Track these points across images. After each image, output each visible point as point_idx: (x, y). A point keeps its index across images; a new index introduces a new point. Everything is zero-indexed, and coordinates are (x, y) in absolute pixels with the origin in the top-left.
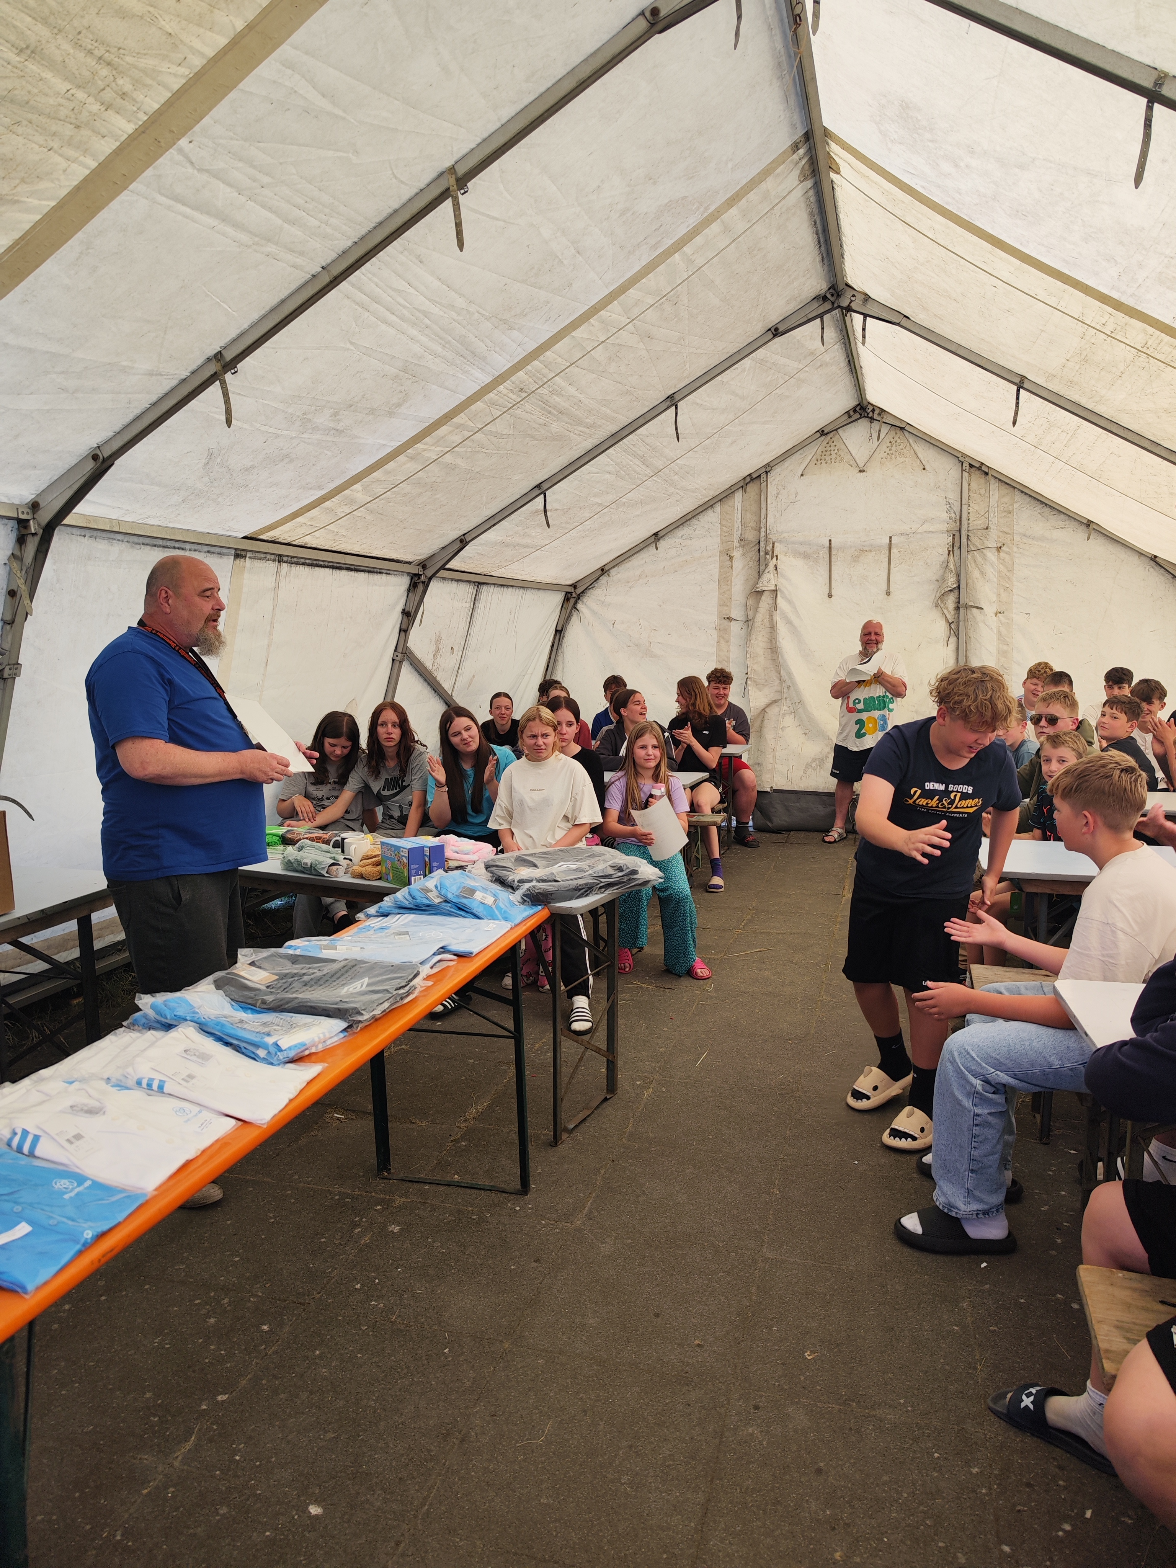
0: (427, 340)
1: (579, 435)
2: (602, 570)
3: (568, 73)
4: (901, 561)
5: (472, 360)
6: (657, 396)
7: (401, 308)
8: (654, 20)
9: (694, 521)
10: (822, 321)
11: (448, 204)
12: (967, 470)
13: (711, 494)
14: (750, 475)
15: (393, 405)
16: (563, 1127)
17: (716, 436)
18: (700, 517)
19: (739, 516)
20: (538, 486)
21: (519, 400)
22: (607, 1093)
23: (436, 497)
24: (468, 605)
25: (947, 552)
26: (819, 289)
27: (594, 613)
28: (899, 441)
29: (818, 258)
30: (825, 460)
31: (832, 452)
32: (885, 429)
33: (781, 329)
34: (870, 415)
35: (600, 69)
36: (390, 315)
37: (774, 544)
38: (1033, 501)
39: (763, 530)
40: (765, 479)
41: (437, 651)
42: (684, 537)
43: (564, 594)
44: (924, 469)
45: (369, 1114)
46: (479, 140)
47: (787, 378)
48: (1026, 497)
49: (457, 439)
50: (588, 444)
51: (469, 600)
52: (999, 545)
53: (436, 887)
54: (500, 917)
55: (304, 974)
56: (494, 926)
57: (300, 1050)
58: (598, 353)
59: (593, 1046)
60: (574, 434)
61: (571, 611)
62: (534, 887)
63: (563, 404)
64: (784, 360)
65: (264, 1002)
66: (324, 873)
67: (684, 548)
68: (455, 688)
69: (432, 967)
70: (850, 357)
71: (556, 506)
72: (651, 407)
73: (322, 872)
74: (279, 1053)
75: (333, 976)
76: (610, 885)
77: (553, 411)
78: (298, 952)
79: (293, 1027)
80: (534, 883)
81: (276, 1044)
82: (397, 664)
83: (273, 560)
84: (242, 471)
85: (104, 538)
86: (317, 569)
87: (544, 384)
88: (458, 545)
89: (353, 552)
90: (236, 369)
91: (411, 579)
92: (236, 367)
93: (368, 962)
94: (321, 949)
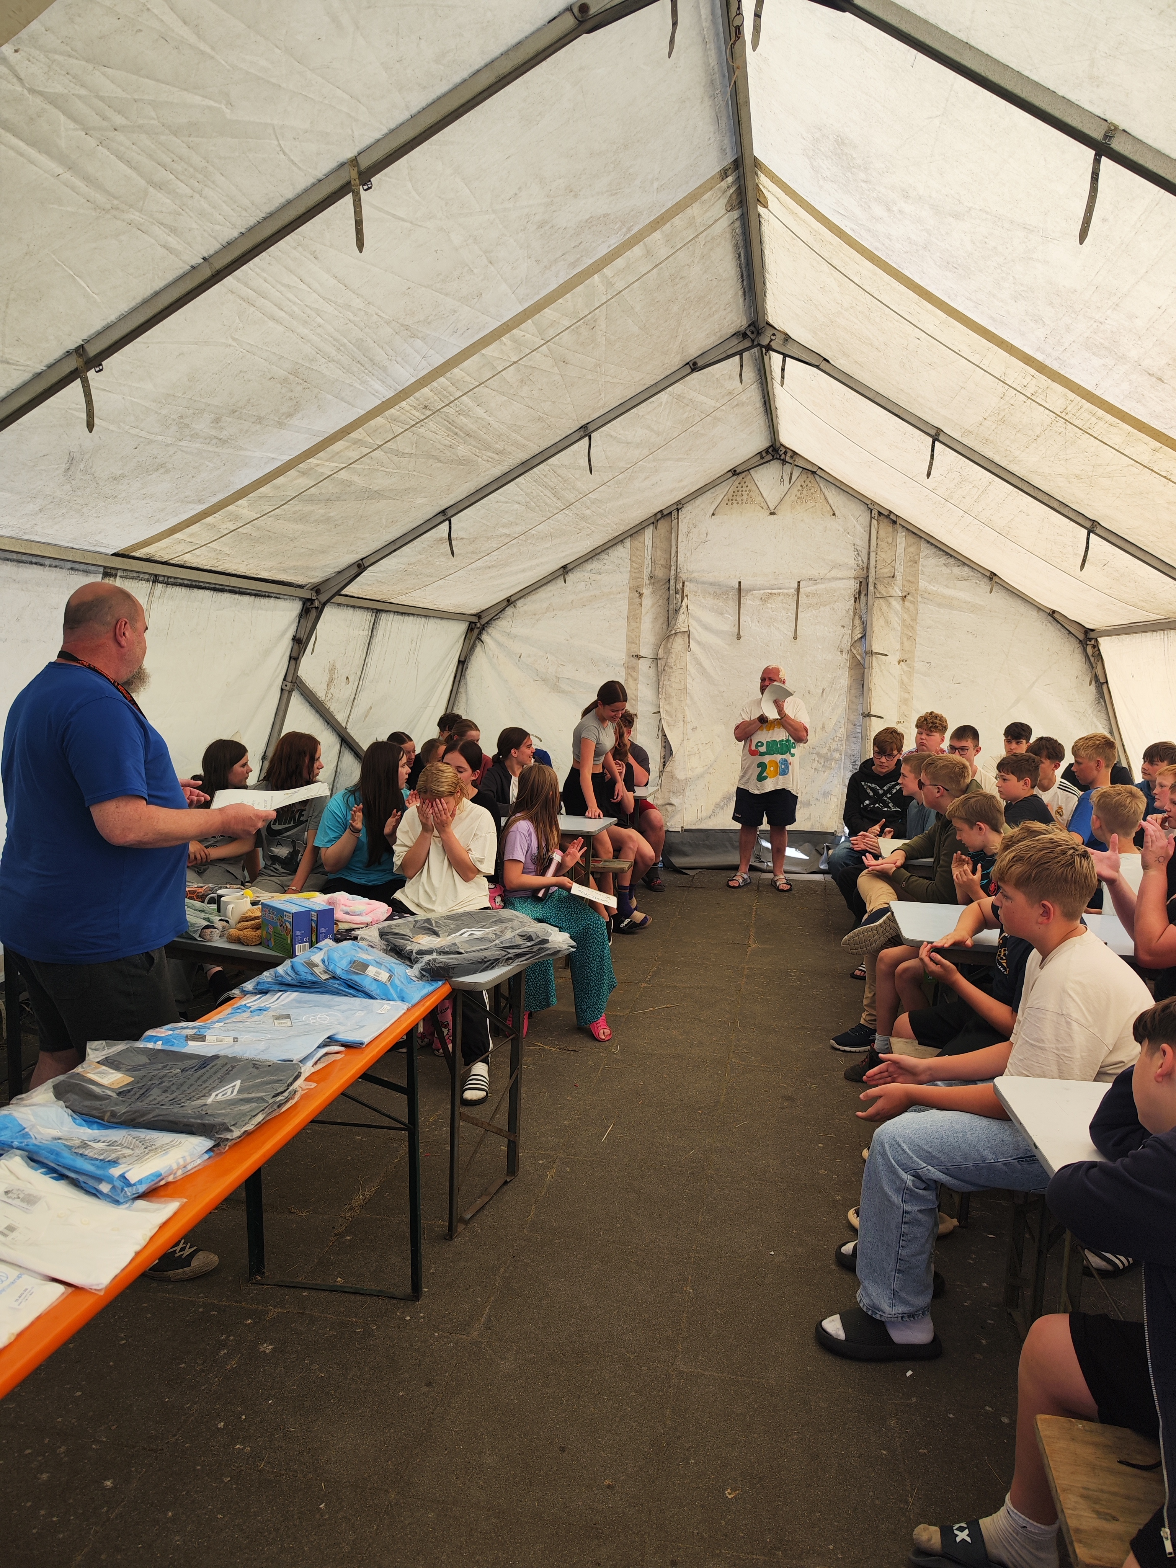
1: (488, 461)
2: (508, 601)
3: (486, 66)
4: (809, 606)
5: (371, 370)
6: (570, 425)
8: (582, 17)
9: (604, 556)
10: (741, 358)
11: (348, 200)
12: (876, 518)
13: (622, 529)
14: (661, 511)
15: (283, 415)
16: (459, 1216)
17: (630, 471)
18: (610, 551)
19: (650, 553)
20: (444, 512)
21: (423, 417)
22: (507, 1175)
24: (365, 634)
25: (853, 599)
26: (739, 325)
28: (810, 485)
29: (740, 293)
30: (736, 500)
31: (744, 493)
32: (796, 472)
33: (700, 363)
34: (783, 457)
36: (278, 311)
37: (683, 583)
38: (938, 552)
39: (673, 568)
40: (676, 517)
41: (331, 680)
42: (593, 571)
43: (467, 623)
44: (834, 514)
46: (387, 131)
47: (703, 416)
48: (931, 547)
49: (354, 455)
50: (497, 471)
51: (366, 628)
52: (904, 594)
53: (323, 961)
54: (395, 996)
55: (165, 1076)
56: (389, 1008)
57: (153, 1183)
58: (510, 375)
59: (494, 1127)
60: (483, 460)
61: (474, 642)
62: (434, 960)
63: (472, 426)
64: (701, 398)
65: (113, 1114)
66: (197, 936)
67: (593, 583)
68: (350, 720)
69: (316, 1063)
70: (766, 397)
71: (462, 534)
72: (564, 436)
73: (194, 935)
74: (126, 1189)
75: (198, 1079)
76: (518, 956)
77: (459, 432)
78: (159, 1045)
79: (147, 1151)
80: (434, 956)
81: (123, 1177)
82: (286, 694)
83: (147, 580)
84: (110, 480)
86: (195, 590)
87: (450, 403)
88: (355, 570)
89: (238, 574)
90: (101, 367)
91: (304, 604)
92: (101, 365)
93: (241, 1060)
94: (187, 1039)
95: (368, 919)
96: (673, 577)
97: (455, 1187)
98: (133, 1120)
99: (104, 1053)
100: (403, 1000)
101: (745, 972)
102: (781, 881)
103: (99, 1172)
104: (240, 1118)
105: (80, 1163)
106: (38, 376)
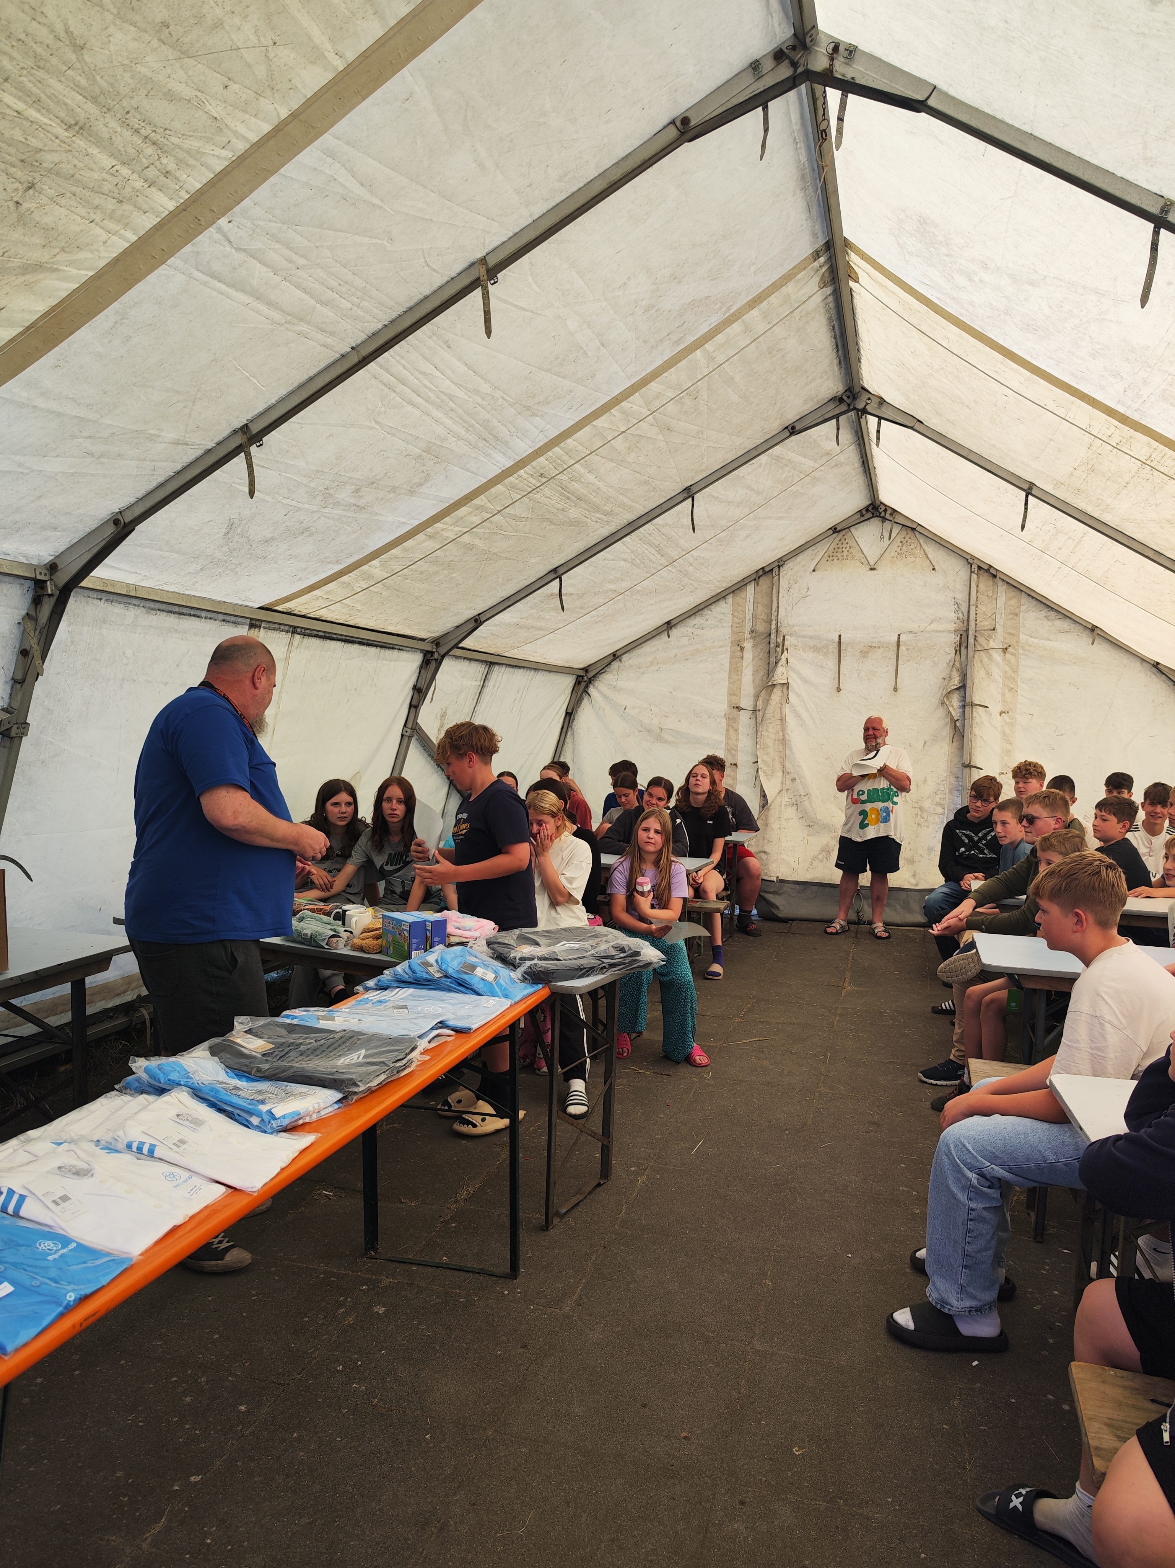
0: (451, 422)
1: (596, 522)
2: (614, 655)
3: (599, 175)
4: (909, 658)
5: (494, 444)
6: (674, 487)
7: (427, 390)
8: (684, 129)
9: (706, 611)
10: (838, 421)
11: (478, 293)
12: (976, 572)
13: (723, 586)
14: (763, 568)
15: (415, 484)
16: (555, 1210)
17: (731, 529)
18: (713, 607)
19: (751, 608)
20: (555, 570)
21: (539, 484)
22: (601, 1178)
23: (454, 575)
24: (478, 683)
25: (954, 651)
26: (836, 391)
27: (605, 697)
28: (909, 541)
29: (836, 362)
30: (837, 557)
31: (844, 549)
32: (896, 529)
33: (798, 427)
34: (883, 514)
35: (631, 172)
36: (416, 397)
37: (784, 637)
38: (1040, 605)
39: (774, 622)
40: (777, 573)
42: (696, 626)
43: (575, 677)
44: (933, 569)
45: (358, 1191)
46: (511, 234)
48: (1032, 601)
49: (476, 520)
50: (605, 531)
51: (479, 679)
52: (1005, 646)
53: (436, 962)
55: (301, 1043)
56: (494, 1003)
57: (294, 1119)
58: (618, 443)
59: (588, 1129)
60: (593, 521)
61: (581, 695)
62: (536, 965)
63: (582, 491)
64: (800, 459)
65: (259, 1070)
66: (324, 944)
67: (695, 637)
69: (429, 1042)
70: (864, 457)
71: (571, 590)
72: (669, 497)
73: (321, 943)
74: (272, 1122)
75: (329, 1047)
76: (612, 966)
77: (571, 496)
78: (295, 1022)
79: (288, 1095)
80: (536, 961)
81: (270, 1112)
82: (406, 740)
83: (287, 632)
84: (262, 542)
85: (120, 602)
86: (328, 641)
87: (564, 470)
88: (471, 625)
89: (367, 627)
90: (261, 442)
91: (425, 656)
92: (261, 440)
93: (365, 1034)
94: (318, 1019)
95: (476, 934)
96: (773, 631)
97: (551, 1180)
98: (275, 1075)
99: (249, 1025)
100: (507, 997)
101: (839, 1011)
103: (251, 1108)
104: (365, 1077)
105: (235, 1100)
106: (209, 451)
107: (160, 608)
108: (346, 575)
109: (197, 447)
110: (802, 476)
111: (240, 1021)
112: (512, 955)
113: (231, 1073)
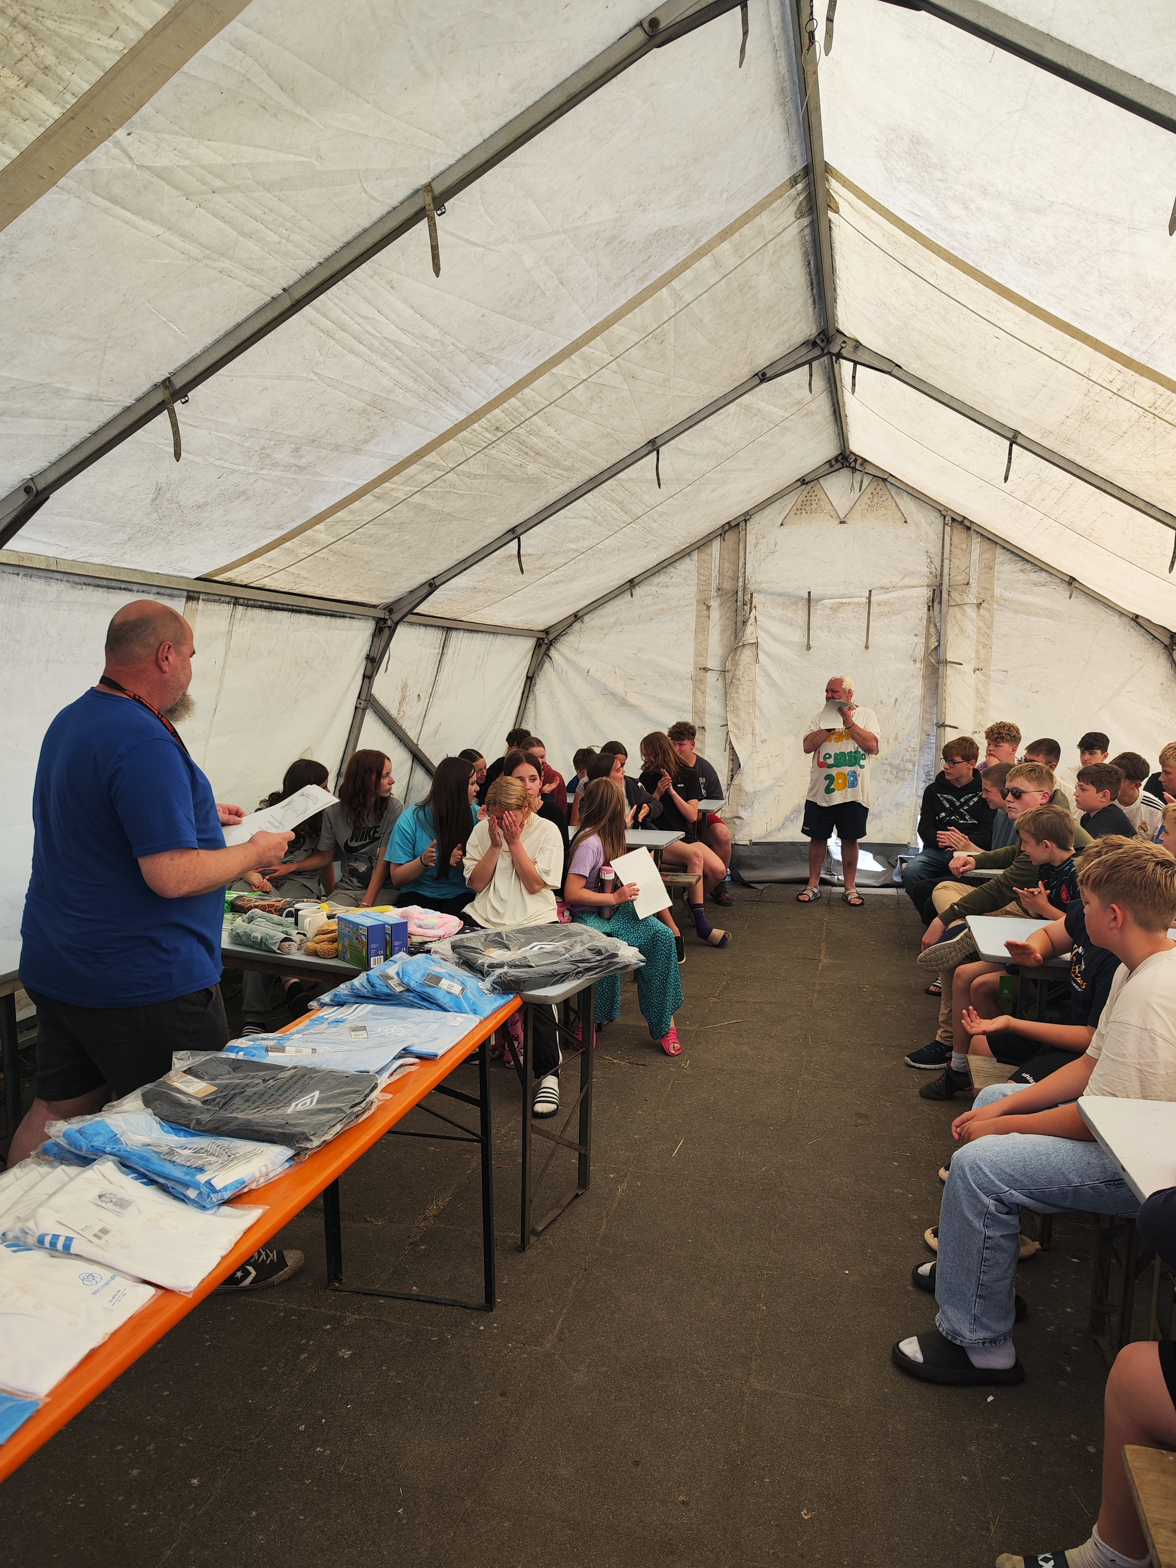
0: (397, 372)
1: (556, 478)
2: (576, 616)
3: (558, 86)
4: (880, 616)
5: (447, 398)
6: (638, 440)
7: (370, 337)
8: (652, 32)
9: (670, 569)
10: (810, 367)
11: (423, 225)
12: (949, 524)
13: (689, 542)
14: (729, 523)
15: (360, 441)
16: (531, 1228)
17: (698, 482)
18: (677, 564)
19: (717, 565)
20: (513, 530)
21: (494, 439)
22: (579, 1188)
23: (406, 538)
24: (436, 651)
25: (927, 607)
26: (809, 334)
27: (568, 660)
28: (880, 492)
29: (810, 301)
30: (805, 510)
31: (813, 502)
32: (867, 480)
33: (768, 374)
34: (852, 465)
35: (593, 83)
36: (358, 344)
37: (752, 594)
38: (1014, 558)
39: (741, 579)
40: (744, 528)
41: (403, 698)
42: (660, 585)
43: (535, 639)
44: (906, 522)
46: (460, 156)
48: (1007, 553)
49: (428, 478)
50: (566, 488)
51: (438, 645)
52: (979, 601)
53: (398, 974)
54: (468, 1009)
55: (247, 1085)
56: (462, 1020)
57: (238, 1190)
58: (579, 393)
59: (565, 1140)
60: (552, 477)
61: (542, 658)
62: (506, 973)
63: (541, 445)
64: (770, 408)
65: (199, 1122)
66: (275, 948)
67: (660, 596)
68: (421, 737)
69: (392, 1074)
70: (836, 405)
71: (530, 551)
72: (632, 451)
73: (273, 947)
74: (212, 1195)
75: (279, 1089)
76: (588, 970)
77: (529, 452)
78: (241, 1056)
79: (231, 1158)
80: (506, 969)
81: (208, 1183)
82: (360, 712)
83: (229, 603)
84: (194, 508)
85: (40, 577)
86: (274, 612)
87: (521, 424)
88: (426, 589)
89: (315, 595)
90: (186, 398)
91: (377, 624)
92: (187, 396)
93: (319, 1072)
94: (267, 1050)
95: (440, 932)
96: (740, 589)
97: (527, 1198)
98: (217, 1128)
99: (189, 1062)
100: (475, 1012)
101: (817, 987)
102: (853, 895)
103: (187, 1178)
104: (319, 1128)
105: (169, 1169)
106: (128, 409)
107: (86, 582)
108: (289, 541)
109: (113, 403)
110: (772, 426)
111: (179, 1057)
112: (480, 961)
113: (167, 1128)
